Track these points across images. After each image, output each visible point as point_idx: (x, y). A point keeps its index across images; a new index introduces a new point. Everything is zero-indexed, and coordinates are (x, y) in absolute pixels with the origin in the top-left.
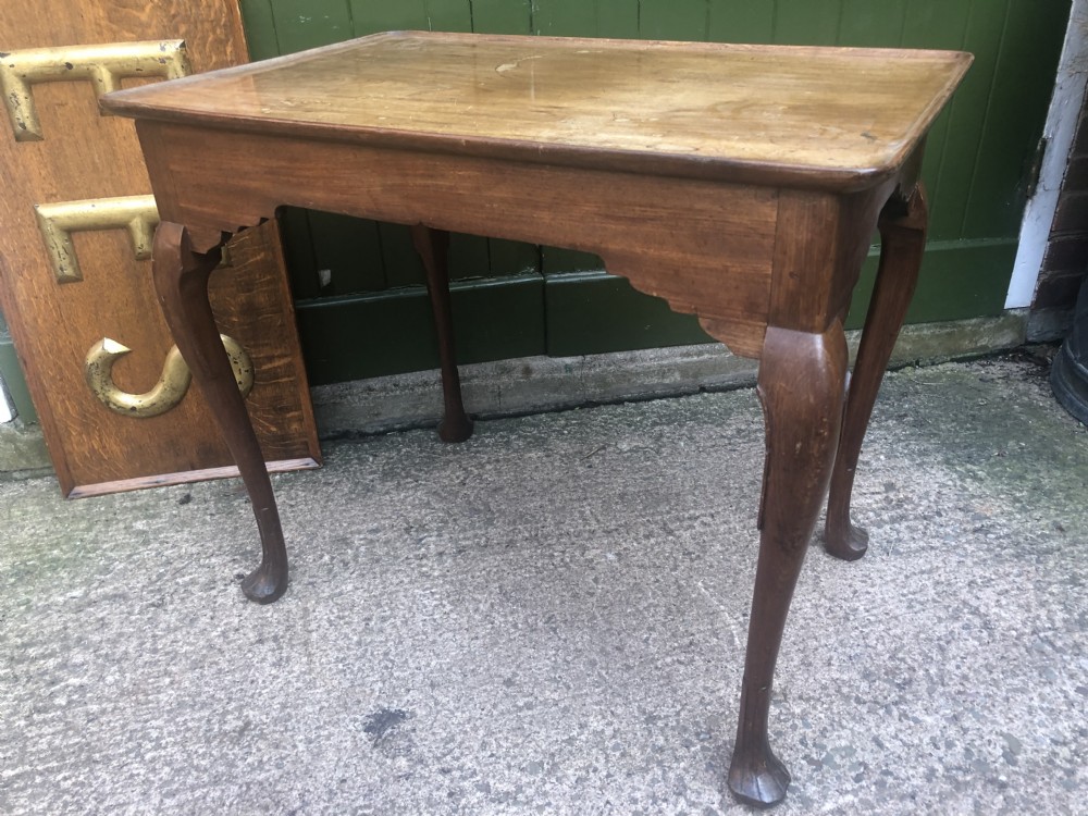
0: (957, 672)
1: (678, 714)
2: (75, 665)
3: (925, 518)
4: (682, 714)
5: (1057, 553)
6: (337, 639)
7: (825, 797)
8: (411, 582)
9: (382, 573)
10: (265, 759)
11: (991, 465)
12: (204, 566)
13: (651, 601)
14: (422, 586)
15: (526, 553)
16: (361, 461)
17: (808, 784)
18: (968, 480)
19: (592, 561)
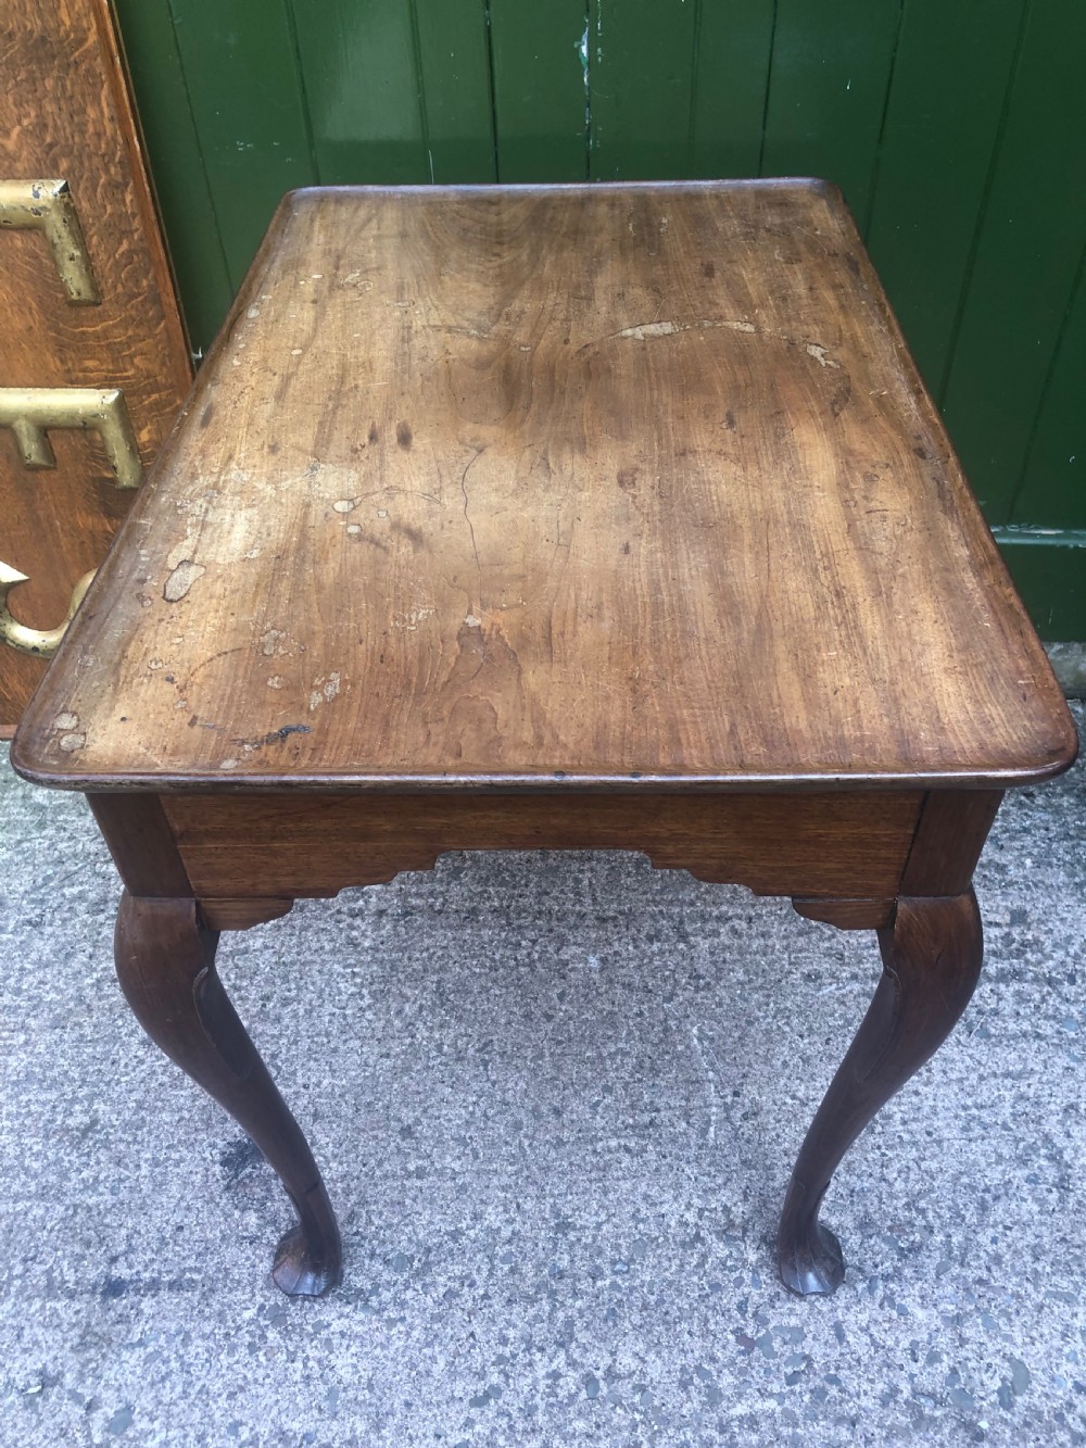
0: (990, 1248)
1: (599, 1226)
4: (604, 1228)
7: (740, 1395)
8: (333, 952)
9: (304, 929)
13: (621, 1045)
14: (345, 959)
15: (486, 933)
17: (725, 1371)
19: (566, 963)
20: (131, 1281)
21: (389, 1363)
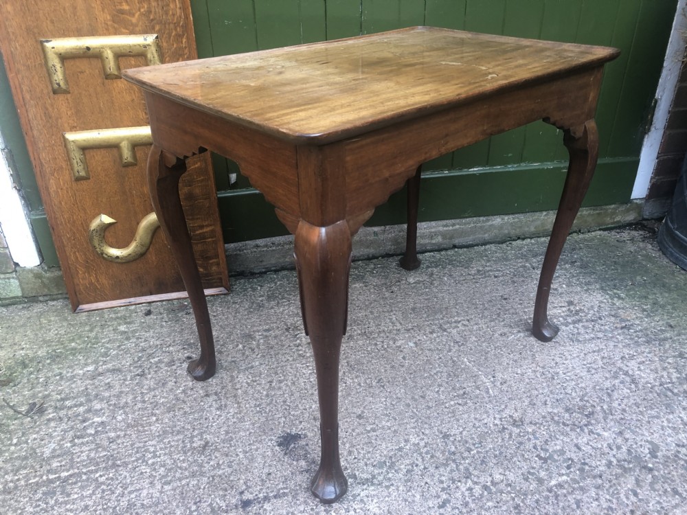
0: (620, 407)
1: (461, 433)
2: (96, 410)
3: (593, 321)
4: (464, 433)
5: (670, 340)
6: (254, 393)
7: (551, 478)
8: (293, 360)
9: (276, 355)
10: (221, 462)
11: (628, 290)
12: (166, 352)
13: (438, 369)
15: (360, 343)
16: (254, 290)
17: (540, 471)
18: (615, 299)
19: (400, 347)
20: (255, 500)
21: (394, 502)
